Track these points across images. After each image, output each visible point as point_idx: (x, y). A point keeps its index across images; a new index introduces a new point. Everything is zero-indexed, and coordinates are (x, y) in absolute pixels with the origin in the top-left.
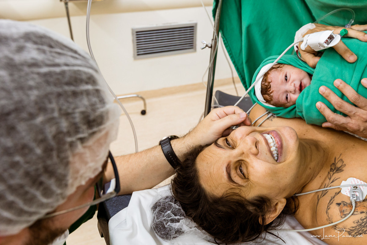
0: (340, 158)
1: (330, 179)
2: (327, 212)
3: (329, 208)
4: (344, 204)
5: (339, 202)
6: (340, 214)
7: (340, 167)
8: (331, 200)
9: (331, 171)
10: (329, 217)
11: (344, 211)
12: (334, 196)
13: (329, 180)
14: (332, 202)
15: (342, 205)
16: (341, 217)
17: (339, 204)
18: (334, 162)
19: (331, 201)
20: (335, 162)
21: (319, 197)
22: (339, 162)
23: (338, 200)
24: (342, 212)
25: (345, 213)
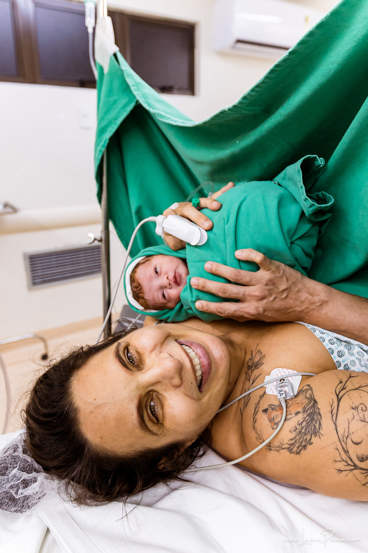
0: (257, 350)
2: (254, 428)
3: (255, 420)
4: (272, 408)
5: (265, 408)
6: (270, 424)
7: (259, 361)
8: (256, 408)
9: (248, 370)
10: (258, 434)
11: (273, 418)
12: (259, 401)
13: (248, 382)
14: (258, 411)
15: (270, 410)
16: (273, 429)
17: (265, 411)
18: (251, 357)
19: (257, 410)
20: (252, 356)
21: (242, 410)
22: (257, 355)
23: (264, 405)
24: (271, 420)
25: (276, 421)
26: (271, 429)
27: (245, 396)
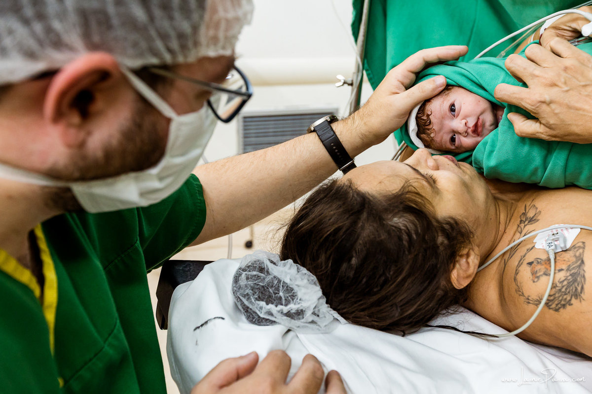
0: (532, 205)
1: (521, 233)
2: (515, 279)
3: (517, 272)
4: (538, 262)
5: (530, 261)
6: (531, 277)
7: (533, 217)
8: (521, 260)
9: (520, 223)
10: (518, 286)
11: (536, 271)
12: (526, 254)
13: (519, 234)
14: (522, 263)
15: (535, 263)
16: (534, 282)
17: (530, 264)
18: (524, 212)
19: (521, 261)
20: (525, 210)
21: (506, 261)
22: (531, 210)
23: (530, 257)
24: (534, 273)
25: (538, 275)
26: (532, 282)
27: (512, 248)
